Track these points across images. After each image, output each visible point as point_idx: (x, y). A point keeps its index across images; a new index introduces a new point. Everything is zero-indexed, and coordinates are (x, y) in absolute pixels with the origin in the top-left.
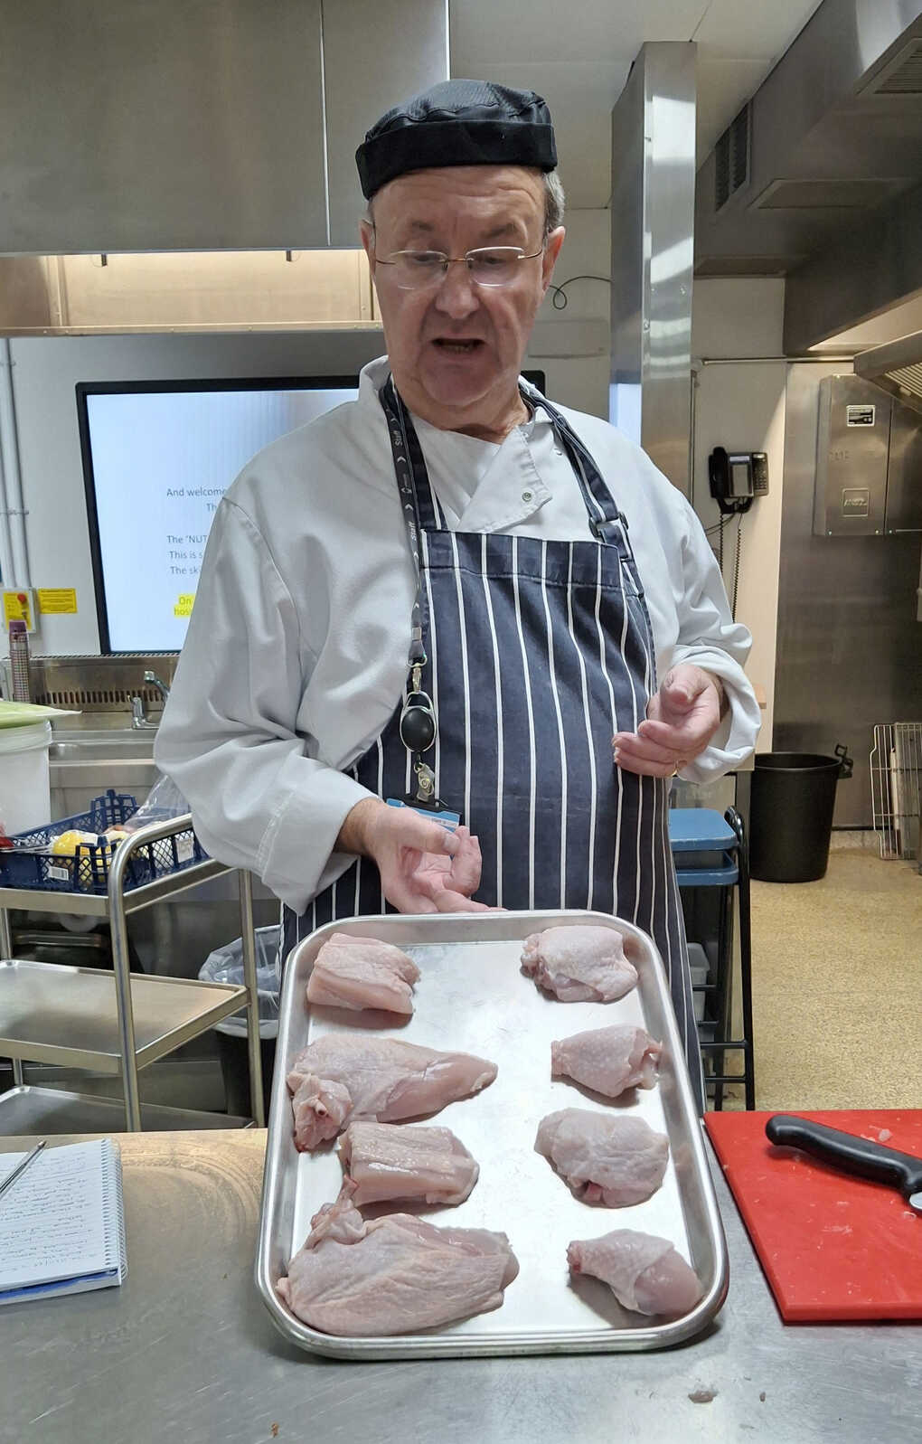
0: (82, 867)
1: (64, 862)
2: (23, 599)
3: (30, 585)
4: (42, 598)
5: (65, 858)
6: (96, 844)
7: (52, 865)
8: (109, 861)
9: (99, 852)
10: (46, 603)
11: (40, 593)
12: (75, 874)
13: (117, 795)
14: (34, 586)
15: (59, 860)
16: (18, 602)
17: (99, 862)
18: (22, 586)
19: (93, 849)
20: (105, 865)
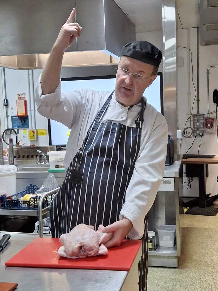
0: (31, 203)
1: (26, 202)
2: (33, 132)
3: (36, 128)
4: (38, 132)
5: (26, 201)
6: (35, 197)
7: (22, 203)
8: (38, 202)
9: (36, 199)
10: (40, 133)
11: (38, 130)
12: (29, 205)
13: (32, 185)
14: (37, 128)
15: (24, 202)
16: (32, 133)
17: (36, 202)
18: (34, 129)
19: (34, 199)
20: (37, 203)
